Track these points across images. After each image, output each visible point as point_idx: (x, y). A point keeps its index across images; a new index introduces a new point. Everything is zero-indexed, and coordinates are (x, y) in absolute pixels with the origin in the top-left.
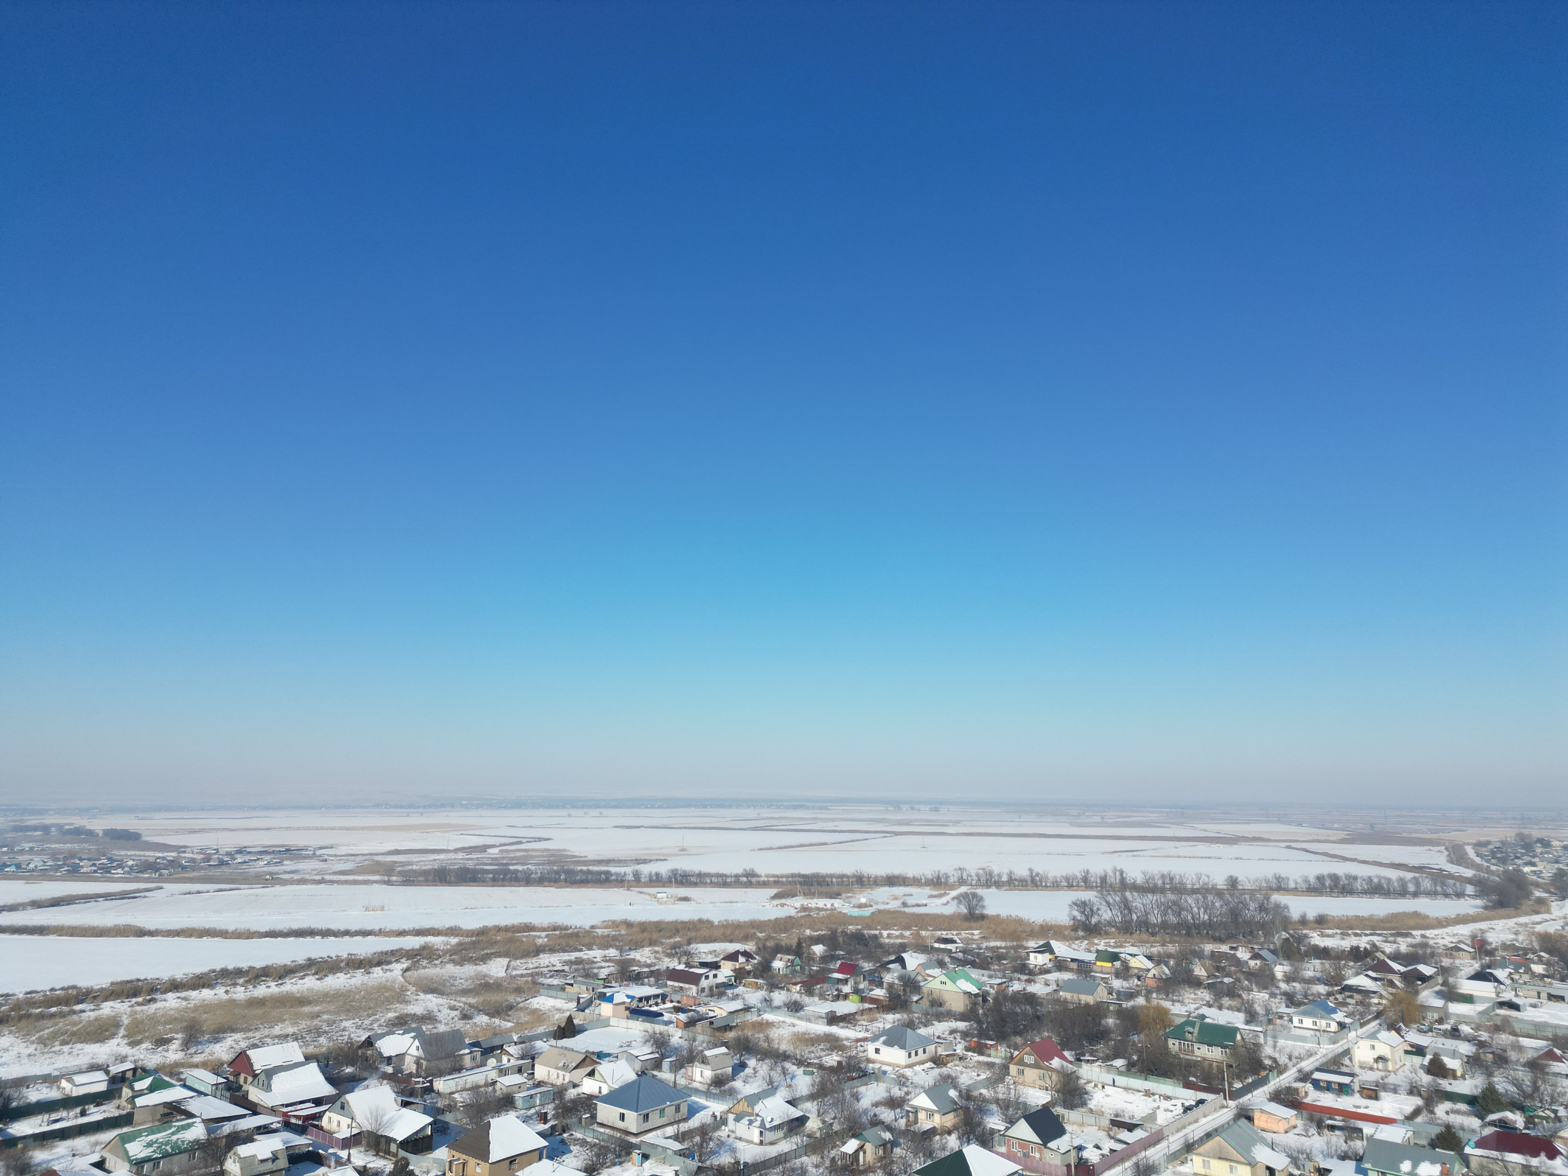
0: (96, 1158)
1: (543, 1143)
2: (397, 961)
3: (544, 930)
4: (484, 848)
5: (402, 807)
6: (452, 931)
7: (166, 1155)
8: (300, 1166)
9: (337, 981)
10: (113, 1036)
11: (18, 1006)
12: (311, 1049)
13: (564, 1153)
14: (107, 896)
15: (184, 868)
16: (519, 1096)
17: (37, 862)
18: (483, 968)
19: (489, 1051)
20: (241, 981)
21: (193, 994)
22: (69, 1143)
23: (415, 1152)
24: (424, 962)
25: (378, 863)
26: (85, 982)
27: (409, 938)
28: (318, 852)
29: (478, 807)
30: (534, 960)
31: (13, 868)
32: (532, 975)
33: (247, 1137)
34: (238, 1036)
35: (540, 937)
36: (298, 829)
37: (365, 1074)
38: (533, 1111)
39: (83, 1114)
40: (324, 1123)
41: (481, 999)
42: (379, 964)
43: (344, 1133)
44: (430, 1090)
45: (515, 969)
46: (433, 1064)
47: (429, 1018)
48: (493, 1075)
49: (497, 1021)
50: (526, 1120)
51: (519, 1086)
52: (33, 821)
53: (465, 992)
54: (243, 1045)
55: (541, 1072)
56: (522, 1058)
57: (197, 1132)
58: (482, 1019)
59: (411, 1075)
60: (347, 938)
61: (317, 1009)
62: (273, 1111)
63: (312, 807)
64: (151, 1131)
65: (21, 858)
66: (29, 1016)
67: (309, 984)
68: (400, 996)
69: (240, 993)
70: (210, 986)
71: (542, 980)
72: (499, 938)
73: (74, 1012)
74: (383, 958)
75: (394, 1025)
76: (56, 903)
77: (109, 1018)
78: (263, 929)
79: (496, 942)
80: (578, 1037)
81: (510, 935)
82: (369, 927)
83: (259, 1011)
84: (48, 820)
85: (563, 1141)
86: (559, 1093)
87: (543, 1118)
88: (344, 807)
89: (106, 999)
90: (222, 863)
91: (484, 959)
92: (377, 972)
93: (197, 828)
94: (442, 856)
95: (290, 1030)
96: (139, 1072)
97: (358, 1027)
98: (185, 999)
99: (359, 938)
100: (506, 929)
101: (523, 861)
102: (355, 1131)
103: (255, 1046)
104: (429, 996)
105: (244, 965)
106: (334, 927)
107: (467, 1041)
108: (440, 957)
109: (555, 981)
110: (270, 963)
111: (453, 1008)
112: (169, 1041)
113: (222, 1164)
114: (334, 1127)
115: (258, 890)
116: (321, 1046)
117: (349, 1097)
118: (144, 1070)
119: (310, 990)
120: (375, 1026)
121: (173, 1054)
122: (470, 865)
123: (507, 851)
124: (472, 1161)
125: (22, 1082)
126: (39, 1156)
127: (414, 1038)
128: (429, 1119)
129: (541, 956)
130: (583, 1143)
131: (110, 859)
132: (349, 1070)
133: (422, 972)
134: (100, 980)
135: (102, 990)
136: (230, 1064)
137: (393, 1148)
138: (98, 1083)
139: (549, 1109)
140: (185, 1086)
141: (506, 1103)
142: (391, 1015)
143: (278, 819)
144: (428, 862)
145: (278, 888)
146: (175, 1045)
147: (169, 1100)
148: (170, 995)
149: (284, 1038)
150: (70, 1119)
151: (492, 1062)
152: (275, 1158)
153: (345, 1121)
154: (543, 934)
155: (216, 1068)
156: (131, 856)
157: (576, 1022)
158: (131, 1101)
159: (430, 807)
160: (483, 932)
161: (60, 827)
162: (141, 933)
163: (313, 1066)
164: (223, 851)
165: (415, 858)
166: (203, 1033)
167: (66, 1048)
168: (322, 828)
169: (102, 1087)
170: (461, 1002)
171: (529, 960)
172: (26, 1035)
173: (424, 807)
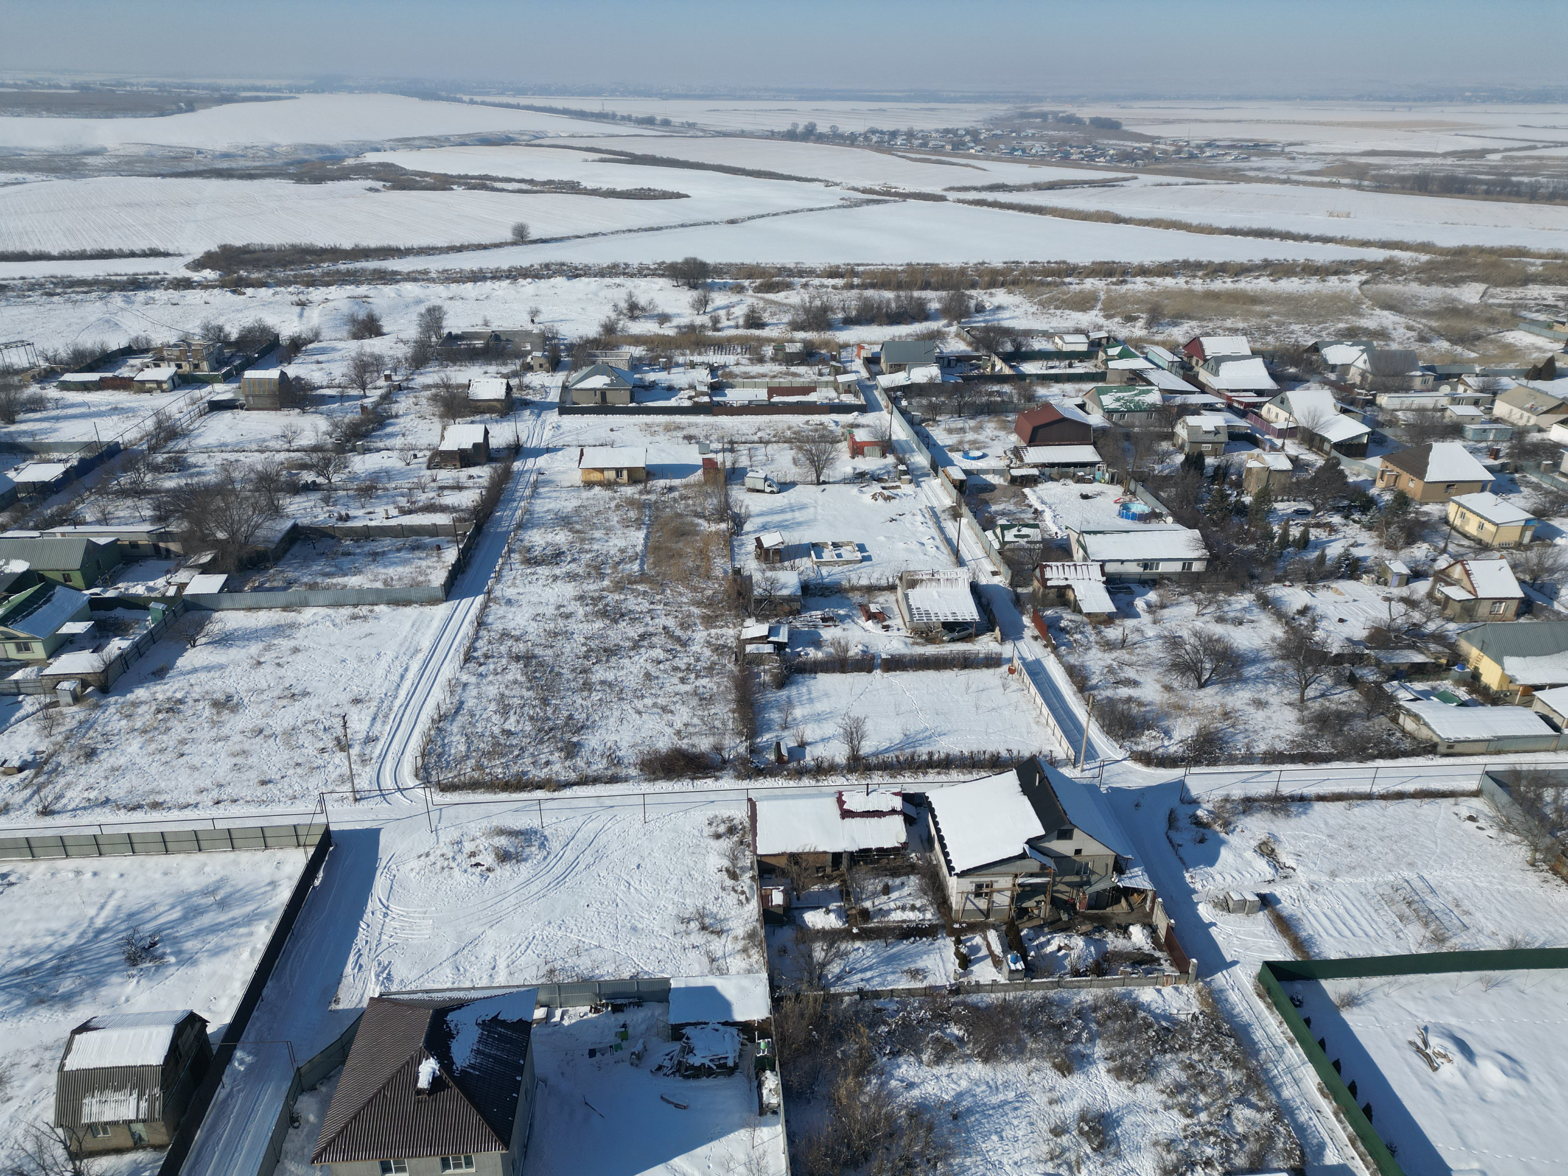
0: (1079, 401)
1: (1489, 477)
2: (1356, 272)
3: (1540, 256)
4: (1482, 153)
5: (1388, 99)
6: (1424, 247)
7: (1130, 411)
8: (1238, 443)
9: (1291, 285)
10: (1092, 308)
11: (1024, 273)
12: (1258, 345)
13: (1511, 491)
14: (1092, 183)
15: (1157, 159)
16: (1470, 428)
17: (1037, 148)
18: (1453, 292)
19: (1443, 378)
20: (1200, 273)
21: (1158, 280)
22: (1060, 386)
23: (1348, 455)
24: (1386, 277)
25: (1351, 165)
26: (1073, 259)
27: (1373, 249)
28: (1287, 149)
29: (1485, 100)
30: (1520, 290)
31: (1019, 153)
32: (1513, 306)
33: (1196, 410)
34: (1194, 323)
35: (1533, 264)
36: (1269, 122)
37: (1307, 377)
38: (1483, 445)
39: (1070, 366)
40: (1264, 412)
41: (1444, 323)
42: (1336, 273)
43: (1281, 424)
44: (1372, 403)
45: (1492, 296)
46: (1379, 379)
47: (1382, 334)
48: (1444, 402)
49: (1459, 349)
50: (1473, 451)
51: (1473, 418)
52: (1034, 108)
53: (1427, 314)
54: (1197, 332)
55: (1500, 408)
56: (1482, 391)
57: (1154, 398)
58: (1443, 345)
59: (1354, 386)
60: (1306, 243)
61: (1268, 309)
62: (1219, 393)
63: (1286, 98)
64: (1119, 390)
65: (1026, 143)
66: (1032, 282)
67: (1263, 284)
68: (1354, 308)
69: (1198, 285)
70: (1173, 275)
71: (1524, 313)
72: (1479, 260)
73: (1064, 284)
74: (1342, 268)
75: (1343, 336)
76: (1051, 186)
77: (1090, 292)
78: (1225, 226)
79: (1475, 265)
80: (1557, 382)
81: (1494, 258)
82: (1330, 234)
83: (1214, 304)
84: (1047, 108)
85: (1513, 481)
86: (1519, 433)
87: (1495, 454)
88: (1321, 98)
89: (1088, 276)
90: (1192, 156)
91: (1457, 282)
92: (1333, 283)
93: (1172, 118)
94: (1427, 161)
95: (1241, 325)
96: (1112, 341)
97: (1307, 332)
98: (1151, 284)
99: (1318, 244)
100: (1492, 251)
101: (1532, 171)
102: (1291, 425)
103: (1208, 334)
104: (1386, 313)
105: (1204, 259)
106: (1294, 230)
107: (1421, 364)
108: (1405, 273)
109: (1542, 317)
110: (1228, 260)
111: (1410, 328)
112: (1136, 319)
113: (1173, 427)
114: (1272, 417)
115: (1224, 186)
116: (1268, 344)
117: (1290, 394)
118: (1115, 339)
119: (1263, 290)
120: (1324, 333)
121: (1138, 330)
122: (1460, 172)
123: (1512, 158)
124: (1405, 476)
125: (1029, 333)
126: (1041, 391)
127: (1363, 351)
128: (1367, 430)
129: (1530, 286)
130: (1537, 487)
131: (1094, 147)
132: (1292, 370)
133: (1381, 287)
134: (1083, 259)
135: (1085, 267)
136: (1186, 346)
137: (1327, 447)
138: (1080, 344)
139: (1504, 447)
140: (1146, 358)
141: (1455, 431)
142: (1341, 325)
143: (1250, 110)
144: (1408, 167)
145: (1242, 186)
146: (1141, 323)
147: (1134, 367)
148: (1139, 279)
149: (1234, 331)
150: (1061, 368)
151: (1445, 389)
152: (1217, 432)
153: (1283, 415)
154: (1539, 261)
155: (1173, 348)
156: (1113, 145)
157: (1558, 364)
158: (1105, 362)
159: (1421, 99)
160: (1461, 251)
161: (1055, 114)
162: (1118, 220)
163: (1259, 362)
164: (1193, 144)
165: (1393, 161)
166: (1164, 316)
167: (1058, 312)
168: (1294, 122)
169: (1084, 348)
170: (1421, 323)
171: (1514, 290)
172: (1030, 297)
173: (1415, 100)
